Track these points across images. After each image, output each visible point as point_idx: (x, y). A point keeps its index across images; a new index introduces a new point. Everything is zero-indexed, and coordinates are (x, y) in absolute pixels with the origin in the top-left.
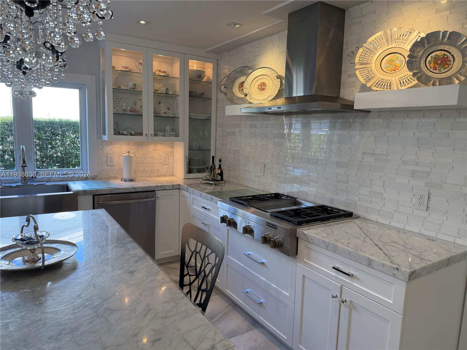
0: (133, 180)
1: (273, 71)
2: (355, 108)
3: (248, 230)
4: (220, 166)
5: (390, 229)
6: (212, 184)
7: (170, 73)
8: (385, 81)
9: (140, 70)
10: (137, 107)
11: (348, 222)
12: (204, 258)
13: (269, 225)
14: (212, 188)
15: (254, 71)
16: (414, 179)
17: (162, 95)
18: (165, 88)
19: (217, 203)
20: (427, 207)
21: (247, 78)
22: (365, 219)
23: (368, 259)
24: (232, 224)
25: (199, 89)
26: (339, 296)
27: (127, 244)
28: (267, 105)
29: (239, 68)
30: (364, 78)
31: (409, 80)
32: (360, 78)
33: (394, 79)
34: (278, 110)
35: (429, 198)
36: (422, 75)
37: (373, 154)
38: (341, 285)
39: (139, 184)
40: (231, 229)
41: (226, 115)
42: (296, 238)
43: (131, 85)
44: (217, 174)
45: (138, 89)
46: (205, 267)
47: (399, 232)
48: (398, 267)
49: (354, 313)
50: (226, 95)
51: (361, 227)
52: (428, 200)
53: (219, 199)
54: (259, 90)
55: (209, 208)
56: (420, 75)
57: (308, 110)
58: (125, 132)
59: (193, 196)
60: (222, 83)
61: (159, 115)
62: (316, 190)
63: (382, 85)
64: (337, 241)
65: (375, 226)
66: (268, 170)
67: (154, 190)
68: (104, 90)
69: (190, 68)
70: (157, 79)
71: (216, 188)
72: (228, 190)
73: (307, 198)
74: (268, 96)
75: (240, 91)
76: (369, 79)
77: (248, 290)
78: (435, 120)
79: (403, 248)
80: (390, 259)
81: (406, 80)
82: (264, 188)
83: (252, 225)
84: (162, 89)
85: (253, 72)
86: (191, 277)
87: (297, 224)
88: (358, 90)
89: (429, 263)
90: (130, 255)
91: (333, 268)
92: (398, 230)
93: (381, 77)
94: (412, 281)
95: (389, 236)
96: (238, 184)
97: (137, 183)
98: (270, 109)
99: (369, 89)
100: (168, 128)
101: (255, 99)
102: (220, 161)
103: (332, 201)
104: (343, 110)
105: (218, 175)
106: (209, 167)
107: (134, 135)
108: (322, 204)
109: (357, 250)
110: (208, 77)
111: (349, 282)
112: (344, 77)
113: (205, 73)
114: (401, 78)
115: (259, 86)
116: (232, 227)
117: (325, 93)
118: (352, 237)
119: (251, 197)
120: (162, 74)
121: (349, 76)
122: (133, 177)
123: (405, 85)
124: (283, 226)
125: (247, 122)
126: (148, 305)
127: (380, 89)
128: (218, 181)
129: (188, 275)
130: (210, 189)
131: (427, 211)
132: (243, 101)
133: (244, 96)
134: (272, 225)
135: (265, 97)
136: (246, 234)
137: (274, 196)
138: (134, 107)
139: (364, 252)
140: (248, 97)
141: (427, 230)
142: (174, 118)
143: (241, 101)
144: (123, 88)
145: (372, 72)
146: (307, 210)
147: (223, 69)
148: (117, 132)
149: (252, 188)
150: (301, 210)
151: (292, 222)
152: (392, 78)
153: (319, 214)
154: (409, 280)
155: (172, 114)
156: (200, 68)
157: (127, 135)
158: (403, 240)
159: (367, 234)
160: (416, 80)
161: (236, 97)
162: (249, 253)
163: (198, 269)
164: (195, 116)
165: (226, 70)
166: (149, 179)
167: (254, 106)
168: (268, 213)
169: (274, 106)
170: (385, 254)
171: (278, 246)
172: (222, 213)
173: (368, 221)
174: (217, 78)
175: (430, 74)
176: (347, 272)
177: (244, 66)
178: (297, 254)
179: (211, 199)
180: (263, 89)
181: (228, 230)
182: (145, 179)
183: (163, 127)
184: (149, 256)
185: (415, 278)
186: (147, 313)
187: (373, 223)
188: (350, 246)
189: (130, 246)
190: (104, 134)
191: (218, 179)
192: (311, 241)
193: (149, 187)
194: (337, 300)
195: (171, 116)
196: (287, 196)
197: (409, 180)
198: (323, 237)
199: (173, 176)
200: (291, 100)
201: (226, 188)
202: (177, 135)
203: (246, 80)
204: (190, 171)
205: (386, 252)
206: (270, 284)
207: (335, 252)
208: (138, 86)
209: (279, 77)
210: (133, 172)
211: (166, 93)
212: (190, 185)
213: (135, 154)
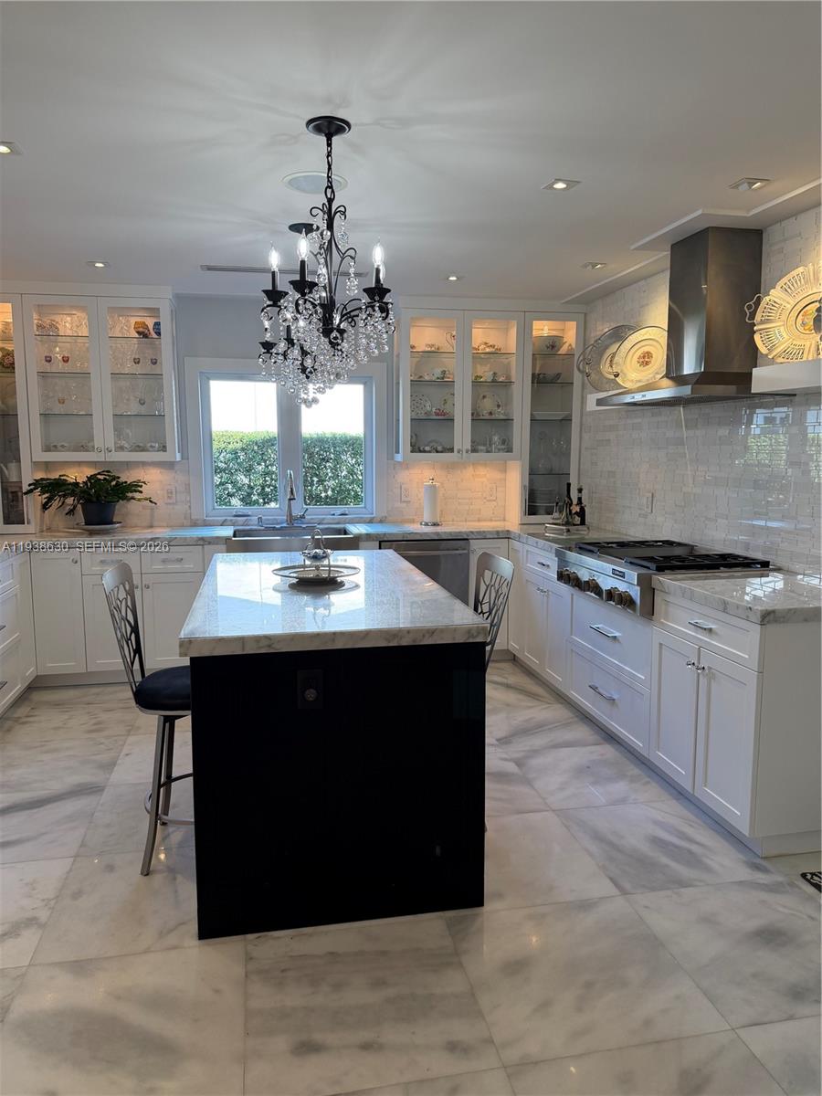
0: (438, 524)
1: (664, 332)
2: (752, 392)
3: (591, 586)
4: (580, 499)
6: (563, 529)
7: (501, 347)
8: (798, 346)
9: (453, 348)
10: (447, 409)
13: (614, 572)
14: (562, 536)
15: (635, 331)
17: (486, 384)
18: (493, 373)
21: (620, 346)
22: (789, 571)
23: (723, 603)
24: (572, 580)
25: (551, 369)
26: (697, 662)
29: (612, 329)
30: (765, 345)
33: (811, 343)
38: (698, 647)
39: (448, 528)
40: (576, 593)
41: (588, 410)
42: (652, 591)
43: (438, 372)
44: (573, 514)
45: (448, 378)
48: (751, 606)
49: (714, 686)
50: (589, 376)
54: (640, 366)
55: (549, 565)
58: (427, 448)
59: (527, 547)
60: (583, 356)
61: (482, 417)
63: (791, 353)
66: (658, 503)
67: (467, 537)
68: (398, 383)
69: (535, 335)
70: (481, 359)
71: (570, 535)
76: (775, 346)
82: (651, 535)
83: (599, 578)
84: (486, 374)
85: (631, 334)
91: (690, 623)
97: (443, 528)
100: (496, 438)
101: (630, 381)
102: (580, 490)
105: (576, 516)
107: (442, 452)
110: (569, 346)
111: (707, 640)
113: (563, 340)
115: (639, 358)
119: (615, 544)
120: (489, 350)
122: (438, 518)
127: (787, 360)
132: (610, 385)
133: (613, 377)
134: (620, 572)
135: (650, 376)
138: (442, 408)
140: (620, 378)
142: (506, 422)
143: (607, 386)
144: (427, 378)
145: (781, 334)
147: (593, 327)
148: (416, 448)
154: (763, 622)
155: (504, 414)
156: (554, 333)
157: (430, 452)
161: (604, 378)
162: (598, 625)
164: (540, 415)
168: (622, 560)
171: (625, 604)
174: (584, 345)
176: (705, 627)
177: (621, 326)
178: (653, 614)
179: (550, 548)
180: (647, 363)
181: (572, 595)
183: (487, 437)
190: (398, 452)
191: (575, 523)
192: (667, 590)
194: (694, 669)
195: (502, 417)
196: (681, 544)
199: (502, 520)
202: (510, 450)
203: (618, 349)
204: (532, 510)
208: (449, 373)
210: (439, 512)
211: (494, 381)
213: (442, 484)
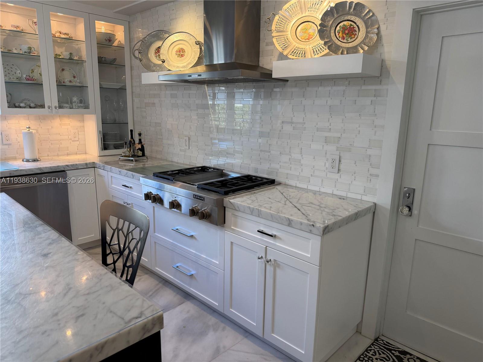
0: (38, 161)
1: (191, 37)
2: (274, 76)
3: (175, 205)
4: (140, 140)
5: (307, 192)
6: (132, 160)
7: (72, 35)
8: (300, 49)
9: (35, 31)
10: (36, 75)
11: (270, 189)
12: (128, 234)
13: (195, 197)
14: (133, 165)
15: (171, 35)
16: (327, 145)
17: (64, 60)
18: (69, 53)
19: (139, 180)
20: (339, 170)
21: (163, 43)
22: (286, 185)
23: (288, 220)
24: (157, 200)
25: (109, 55)
26: (264, 257)
27: (36, 227)
28: (187, 72)
29: (154, 32)
30: (280, 47)
31: (321, 49)
32: (277, 46)
33: (308, 47)
34: (199, 77)
35: (340, 161)
36: (332, 44)
37: (292, 123)
38: (265, 246)
39: (46, 164)
40: (157, 206)
41: (143, 83)
42: (223, 208)
43: (25, 48)
44: (137, 150)
45: (34, 54)
46: (129, 244)
47: (315, 194)
48: (313, 224)
49: (278, 271)
50: (141, 61)
51: (282, 192)
52: (339, 163)
53: (142, 176)
54: (178, 57)
55: (131, 186)
56: (330, 44)
57: (229, 78)
58: (22, 105)
59: (110, 174)
60: (136, 48)
61: (64, 84)
62: (241, 161)
63: (297, 53)
64: (260, 206)
65: (295, 191)
66: (193, 143)
67: (64, 170)
69: (97, 30)
70: (58, 42)
71: (138, 164)
72: (151, 165)
73: (233, 170)
74: (187, 63)
75: (157, 57)
76: (286, 47)
77: (178, 265)
78: (344, 88)
79: (318, 207)
80: (307, 218)
81: (319, 48)
82: (190, 162)
83: (179, 199)
84: (65, 53)
85: (169, 36)
86: (114, 255)
87: (223, 194)
88: (276, 58)
89: (340, 218)
90: (41, 238)
91: (258, 231)
92: (315, 193)
93: (297, 45)
94: (326, 235)
95: (306, 198)
96: (161, 159)
97: (42, 163)
98: (190, 76)
99: (285, 58)
100: (75, 99)
101: (174, 66)
102: (140, 135)
103: (256, 170)
104: (263, 79)
105: (139, 151)
106: (128, 143)
107: (34, 108)
108: (247, 174)
109: (279, 213)
110: (119, 41)
111: (272, 242)
112: (262, 45)
113: (115, 37)
114: (314, 47)
115: (177, 51)
116: (157, 203)
117: (245, 61)
118: (275, 201)
119: (177, 172)
120: (63, 36)
121: (267, 45)
122: (37, 156)
123: (318, 54)
124: (211, 197)
125: (167, 92)
126: (68, 285)
127: (296, 57)
128: (139, 156)
129: (111, 254)
130: (130, 165)
131: (338, 173)
132: (160, 68)
133: (161, 63)
134: (199, 196)
135: (185, 64)
136: (173, 209)
137: (200, 169)
138: (31, 75)
139: (284, 213)
140: (166, 64)
141: (339, 190)
142: (82, 88)
143: (158, 68)
144: (15, 51)
145: (288, 40)
146: (233, 180)
147: (136, 32)
148: (12, 105)
149: (178, 163)
150: (227, 180)
151: (218, 193)
152: (307, 46)
153: (244, 183)
154: (323, 234)
155: (80, 83)
156: (109, 31)
157: (24, 107)
158: (318, 201)
159: (287, 198)
160: (327, 49)
161: (153, 63)
162: (177, 228)
163: (122, 246)
164: (106, 85)
165: (140, 34)
166: (56, 158)
167: (173, 73)
168: (195, 186)
169: (194, 74)
170: (303, 214)
171: (206, 218)
172: (146, 190)
173: (288, 187)
174: (130, 42)
175: (339, 43)
176: (270, 234)
177: (160, 30)
178: (225, 223)
179: (133, 176)
180: (182, 56)
181: (154, 207)
182: (52, 158)
183: (68, 97)
184: (64, 238)
185: (329, 232)
186: (67, 292)
187: (293, 188)
188: (272, 209)
189: (40, 229)
191: (139, 155)
192: (237, 209)
193: (58, 166)
194: (263, 261)
195: (78, 85)
196: (214, 169)
197: (323, 146)
198: (248, 204)
199: (86, 153)
200: (211, 67)
201: (149, 164)
202: (87, 107)
203: (162, 45)
204: (105, 147)
205: (304, 212)
206: (199, 255)
207: (259, 217)
208: (34, 49)
209: (198, 43)
210: (37, 151)
211: (70, 59)
212: (107, 163)
213: (37, 130)
